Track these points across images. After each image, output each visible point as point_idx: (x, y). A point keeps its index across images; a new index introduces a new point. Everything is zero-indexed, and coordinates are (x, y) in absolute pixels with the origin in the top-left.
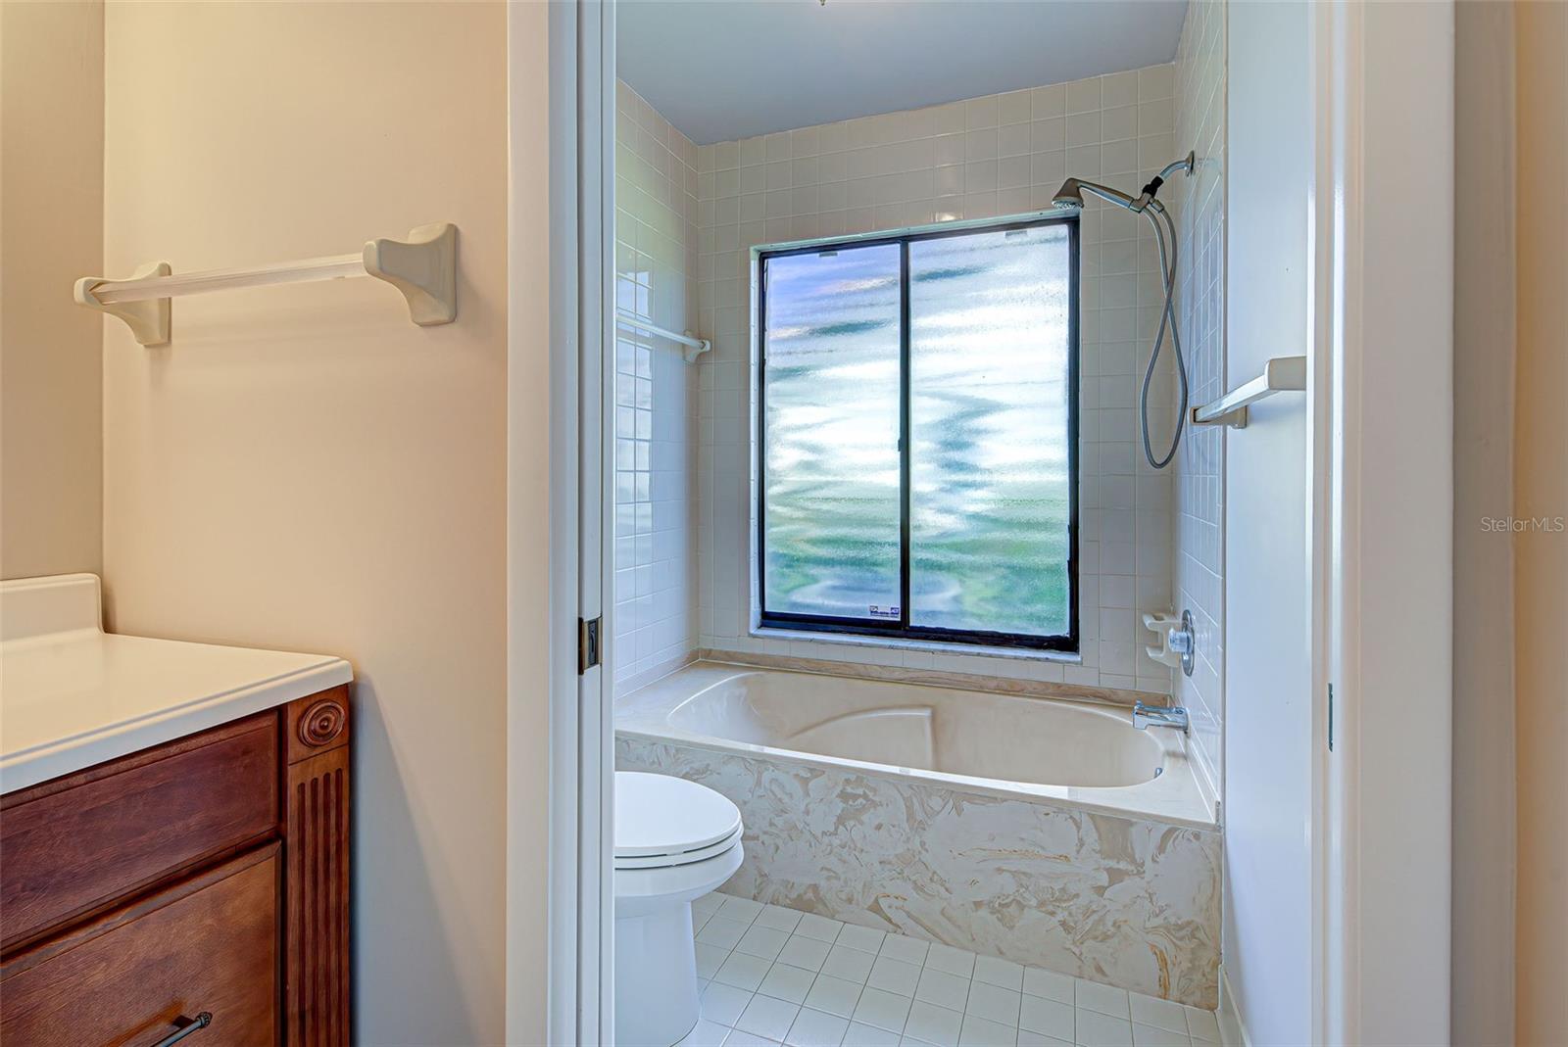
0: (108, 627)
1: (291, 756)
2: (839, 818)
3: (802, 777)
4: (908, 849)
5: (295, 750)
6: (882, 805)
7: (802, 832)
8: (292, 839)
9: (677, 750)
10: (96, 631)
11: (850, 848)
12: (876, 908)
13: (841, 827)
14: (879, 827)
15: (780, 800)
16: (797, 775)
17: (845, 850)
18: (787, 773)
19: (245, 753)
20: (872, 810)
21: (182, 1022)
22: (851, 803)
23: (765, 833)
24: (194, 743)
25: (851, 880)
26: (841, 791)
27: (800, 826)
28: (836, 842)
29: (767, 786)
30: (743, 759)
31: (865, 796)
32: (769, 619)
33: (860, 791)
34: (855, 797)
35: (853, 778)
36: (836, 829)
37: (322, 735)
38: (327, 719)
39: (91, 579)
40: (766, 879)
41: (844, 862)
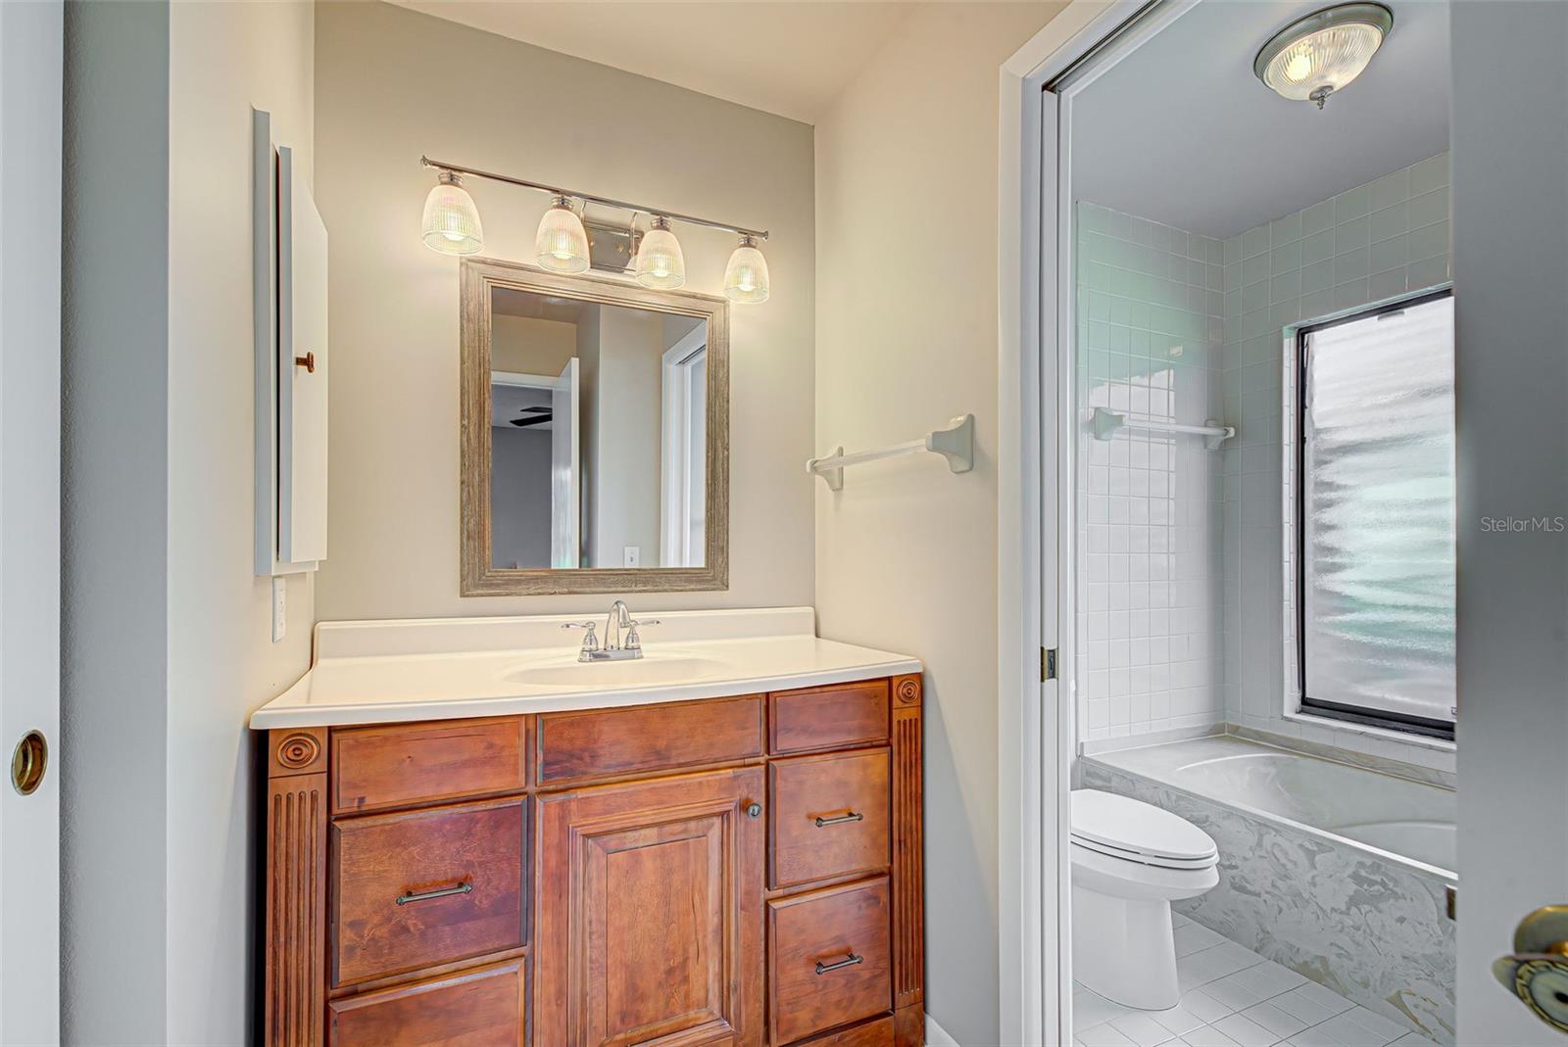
0: (817, 636)
1: (894, 705)
2: (1351, 898)
3: (1307, 849)
4: (1440, 953)
5: (896, 702)
6: (1405, 899)
7: (1307, 901)
8: (895, 748)
9: (1178, 797)
10: (814, 637)
11: (1365, 932)
12: (1397, 1001)
13: (1353, 908)
14: (1401, 920)
15: (1284, 865)
16: (1301, 846)
17: (1359, 932)
18: (1291, 841)
19: (876, 697)
20: (1392, 901)
21: (851, 815)
22: (1366, 887)
23: (1267, 893)
24: (855, 686)
25: (1367, 965)
26: (1354, 873)
27: (1306, 895)
28: (1348, 922)
29: (1269, 849)
30: (1244, 819)
31: (1383, 884)
32: (1307, 704)
33: (1377, 878)
34: (1372, 883)
35: (1368, 862)
36: (1349, 909)
37: (907, 698)
38: (910, 689)
39: (811, 610)
40: (1268, 936)
41: (1358, 944)
